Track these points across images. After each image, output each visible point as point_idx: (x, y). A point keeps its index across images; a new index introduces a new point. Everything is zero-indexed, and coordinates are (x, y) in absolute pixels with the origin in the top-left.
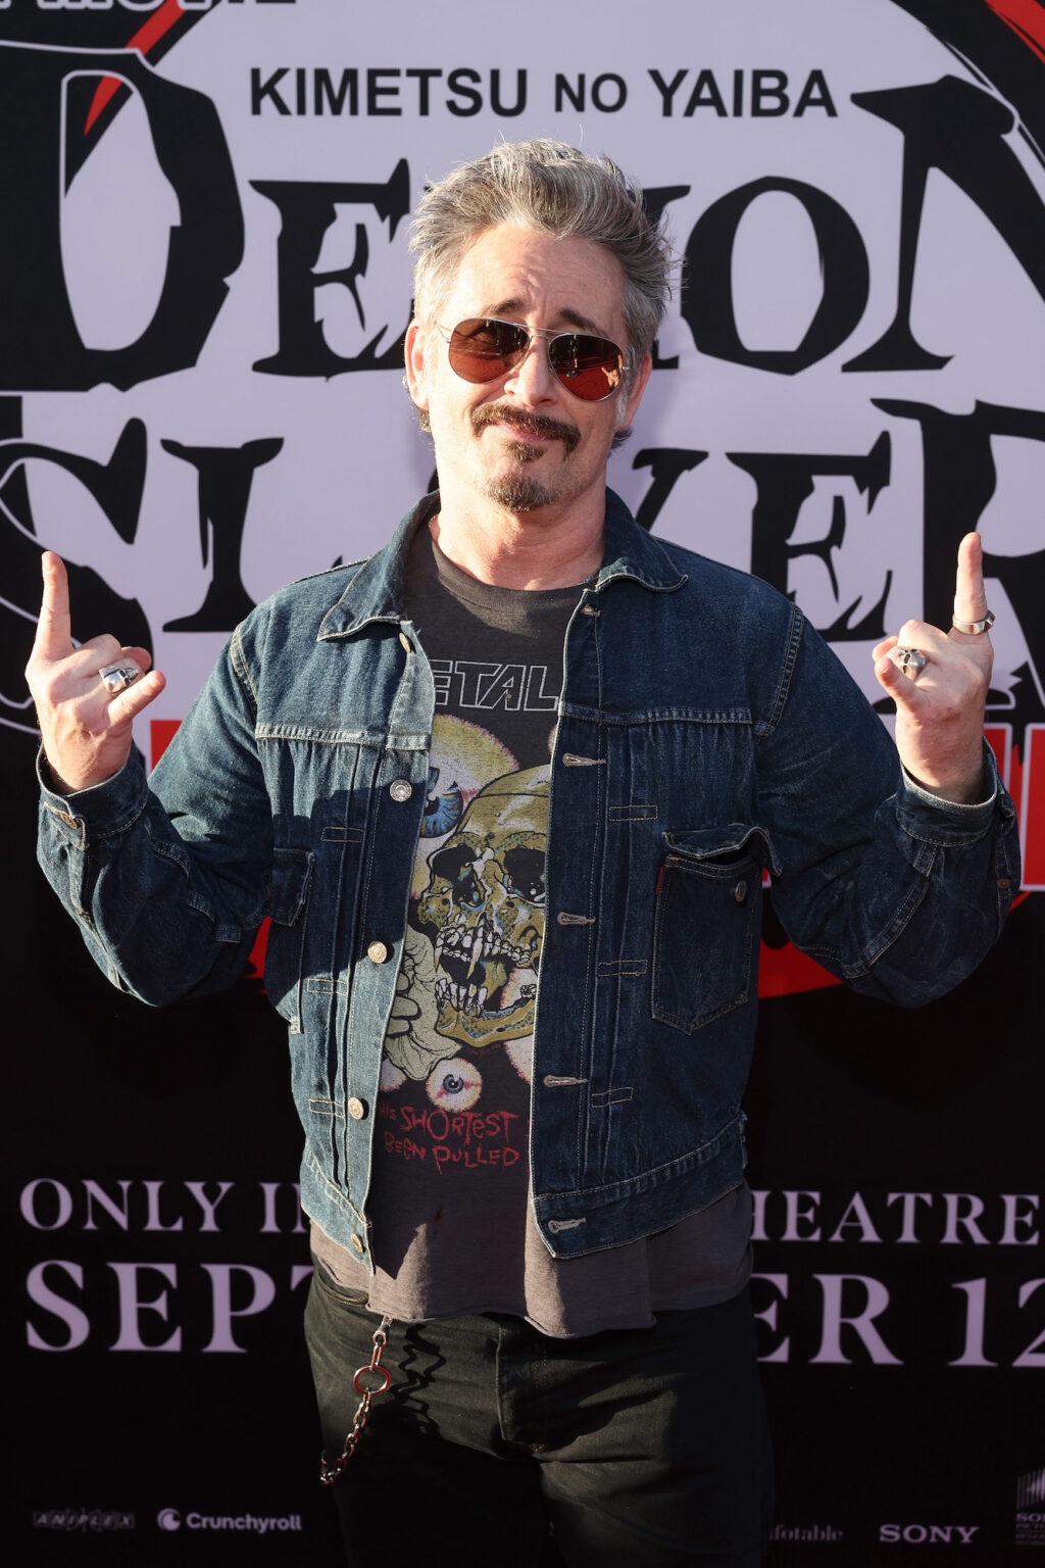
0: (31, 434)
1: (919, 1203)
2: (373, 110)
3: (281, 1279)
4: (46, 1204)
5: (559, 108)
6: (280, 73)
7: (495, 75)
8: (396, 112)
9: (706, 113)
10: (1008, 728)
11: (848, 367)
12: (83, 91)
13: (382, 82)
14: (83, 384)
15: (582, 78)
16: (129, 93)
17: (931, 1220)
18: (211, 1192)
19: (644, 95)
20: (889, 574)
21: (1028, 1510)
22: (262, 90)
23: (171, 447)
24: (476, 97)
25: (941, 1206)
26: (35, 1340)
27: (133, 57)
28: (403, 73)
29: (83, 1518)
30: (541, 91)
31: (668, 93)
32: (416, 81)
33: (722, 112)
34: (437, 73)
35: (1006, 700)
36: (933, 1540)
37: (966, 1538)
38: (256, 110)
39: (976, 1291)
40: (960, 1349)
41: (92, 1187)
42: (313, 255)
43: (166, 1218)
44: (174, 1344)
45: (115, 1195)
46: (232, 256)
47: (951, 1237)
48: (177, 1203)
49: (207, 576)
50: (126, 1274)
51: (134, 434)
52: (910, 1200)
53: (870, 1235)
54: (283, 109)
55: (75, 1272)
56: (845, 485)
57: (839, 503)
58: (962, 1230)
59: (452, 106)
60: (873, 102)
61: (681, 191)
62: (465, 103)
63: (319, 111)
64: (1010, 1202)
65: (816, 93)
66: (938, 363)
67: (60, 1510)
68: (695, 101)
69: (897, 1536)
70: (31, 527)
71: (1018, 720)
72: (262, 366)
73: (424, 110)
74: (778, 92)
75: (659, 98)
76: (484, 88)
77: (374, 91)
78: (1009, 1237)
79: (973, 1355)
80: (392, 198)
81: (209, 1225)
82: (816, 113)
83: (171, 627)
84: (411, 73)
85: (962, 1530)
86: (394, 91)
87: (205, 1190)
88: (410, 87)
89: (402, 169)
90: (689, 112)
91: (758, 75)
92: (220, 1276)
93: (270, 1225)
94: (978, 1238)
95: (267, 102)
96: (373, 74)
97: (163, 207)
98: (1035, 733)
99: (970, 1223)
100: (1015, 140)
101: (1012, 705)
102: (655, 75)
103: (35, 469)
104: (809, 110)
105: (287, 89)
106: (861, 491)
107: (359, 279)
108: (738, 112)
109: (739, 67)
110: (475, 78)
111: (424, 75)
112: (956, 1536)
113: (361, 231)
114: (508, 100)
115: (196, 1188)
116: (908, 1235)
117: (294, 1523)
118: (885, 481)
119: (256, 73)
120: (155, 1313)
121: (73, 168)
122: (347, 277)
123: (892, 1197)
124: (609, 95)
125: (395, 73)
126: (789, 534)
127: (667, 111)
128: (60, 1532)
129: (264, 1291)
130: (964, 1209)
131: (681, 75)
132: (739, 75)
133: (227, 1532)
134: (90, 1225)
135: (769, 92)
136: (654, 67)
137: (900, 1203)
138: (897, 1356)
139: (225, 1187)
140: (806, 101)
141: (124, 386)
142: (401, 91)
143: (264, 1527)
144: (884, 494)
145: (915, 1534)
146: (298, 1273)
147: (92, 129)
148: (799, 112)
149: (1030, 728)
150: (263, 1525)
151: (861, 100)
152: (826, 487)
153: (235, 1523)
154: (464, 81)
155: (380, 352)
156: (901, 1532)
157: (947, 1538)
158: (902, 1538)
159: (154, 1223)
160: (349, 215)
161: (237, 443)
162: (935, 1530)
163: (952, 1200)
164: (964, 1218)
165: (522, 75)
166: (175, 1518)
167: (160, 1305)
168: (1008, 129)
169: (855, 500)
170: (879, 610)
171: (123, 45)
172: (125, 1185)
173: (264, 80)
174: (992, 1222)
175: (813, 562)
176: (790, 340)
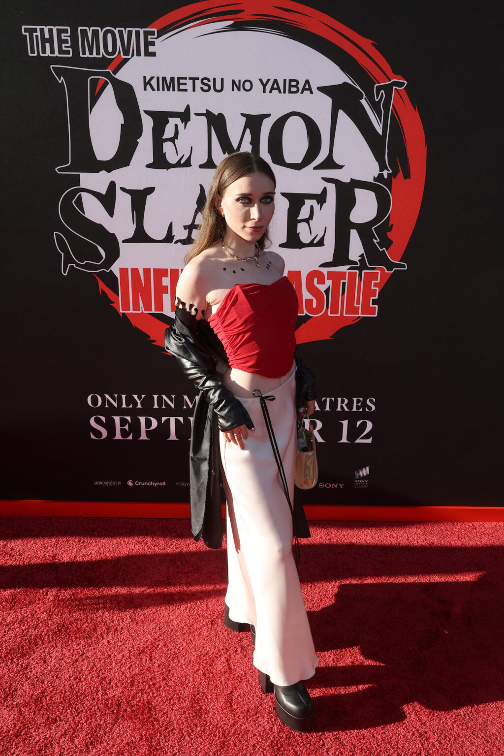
0: (83, 185)
1: (331, 400)
2: (179, 90)
3: (159, 421)
4: (94, 400)
5: (233, 90)
6: (152, 78)
7: (214, 79)
8: (186, 90)
9: (275, 92)
10: (357, 271)
11: (315, 168)
12: (94, 82)
13: (182, 81)
14: (97, 171)
15: (240, 81)
16: (108, 83)
17: (334, 405)
18: (139, 398)
19: (258, 86)
20: (326, 228)
21: (358, 479)
22: (147, 83)
23: (123, 189)
24: (209, 86)
25: (336, 401)
26: (93, 437)
27: (109, 72)
28: (188, 79)
29: (107, 483)
30: (228, 85)
31: (264, 86)
32: (192, 81)
33: (280, 92)
34: (198, 79)
35: (357, 264)
36: (333, 487)
37: (341, 487)
38: (145, 89)
39: (345, 423)
40: (341, 438)
41: (107, 396)
42: (163, 133)
43: (127, 404)
44: (130, 437)
45: (113, 398)
46: (139, 133)
47: (339, 409)
48: (130, 400)
49: (134, 227)
50: (117, 419)
51: (112, 185)
52: (328, 399)
53: (318, 409)
54: (153, 89)
55: (103, 418)
56: (313, 202)
57: (312, 207)
58: (342, 407)
59: (202, 89)
60: (323, 89)
61: (268, 115)
62: (206, 88)
63: (163, 90)
64: (355, 400)
65: (307, 87)
66: (340, 167)
67: (101, 481)
68: (272, 89)
69: (323, 486)
70: (84, 212)
71: (360, 269)
72: (148, 166)
73: (194, 90)
74: (296, 86)
75: (262, 87)
76: (211, 84)
77: (179, 84)
78: (354, 409)
79: (344, 440)
80: (185, 116)
81: (139, 406)
82: (307, 93)
83: (124, 241)
84: (190, 78)
85: (340, 484)
86: (185, 84)
87: (138, 397)
88: (190, 83)
89: (188, 107)
90: (271, 92)
91: (290, 81)
92: (142, 420)
93: (156, 406)
94: (346, 409)
95: (148, 87)
96: (179, 79)
97: (118, 118)
98: (365, 272)
99: (344, 405)
100: (363, 102)
101: (359, 265)
102: (261, 80)
103: (84, 195)
104: (305, 92)
105: (154, 83)
106: (318, 204)
107: (176, 140)
108: (284, 92)
109: (285, 79)
110: (209, 80)
111: (194, 79)
112: (339, 486)
113: (176, 126)
114: (218, 87)
115: (135, 396)
116: (328, 409)
117: (164, 484)
118: (325, 201)
119: (145, 78)
120: (125, 429)
121: (92, 106)
122: (172, 140)
123: (323, 399)
124: (248, 86)
125: (185, 78)
126: (298, 216)
127: (264, 92)
128: (101, 486)
129: (155, 424)
130: (343, 402)
131: (269, 80)
132: (285, 81)
133: (146, 486)
134: (107, 406)
135: (294, 86)
136: (260, 78)
137: (326, 400)
138: (324, 440)
139: (143, 396)
140: (304, 89)
141: (109, 171)
142: (187, 84)
143: (156, 485)
144: (324, 204)
145: (328, 486)
146: (164, 419)
147: (98, 94)
148: (302, 92)
149: (363, 271)
150: (156, 484)
151: (320, 89)
152: (309, 203)
153: (148, 484)
154: (205, 81)
155: (182, 162)
156: (324, 485)
157: (336, 487)
158: (325, 487)
159: (124, 406)
160: (173, 121)
161: (142, 188)
162: (333, 484)
163: (339, 399)
164: (342, 404)
165: (222, 80)
166: (132, 483)
167: (127, 427)
168: (362, 99)
169: (316, 207)
170: (323, 238)
171: (106, 69)
172: (116, 395)
173: (147, 80)
174: (350, 405)
175: (304, 224)
176: (299, 160)
